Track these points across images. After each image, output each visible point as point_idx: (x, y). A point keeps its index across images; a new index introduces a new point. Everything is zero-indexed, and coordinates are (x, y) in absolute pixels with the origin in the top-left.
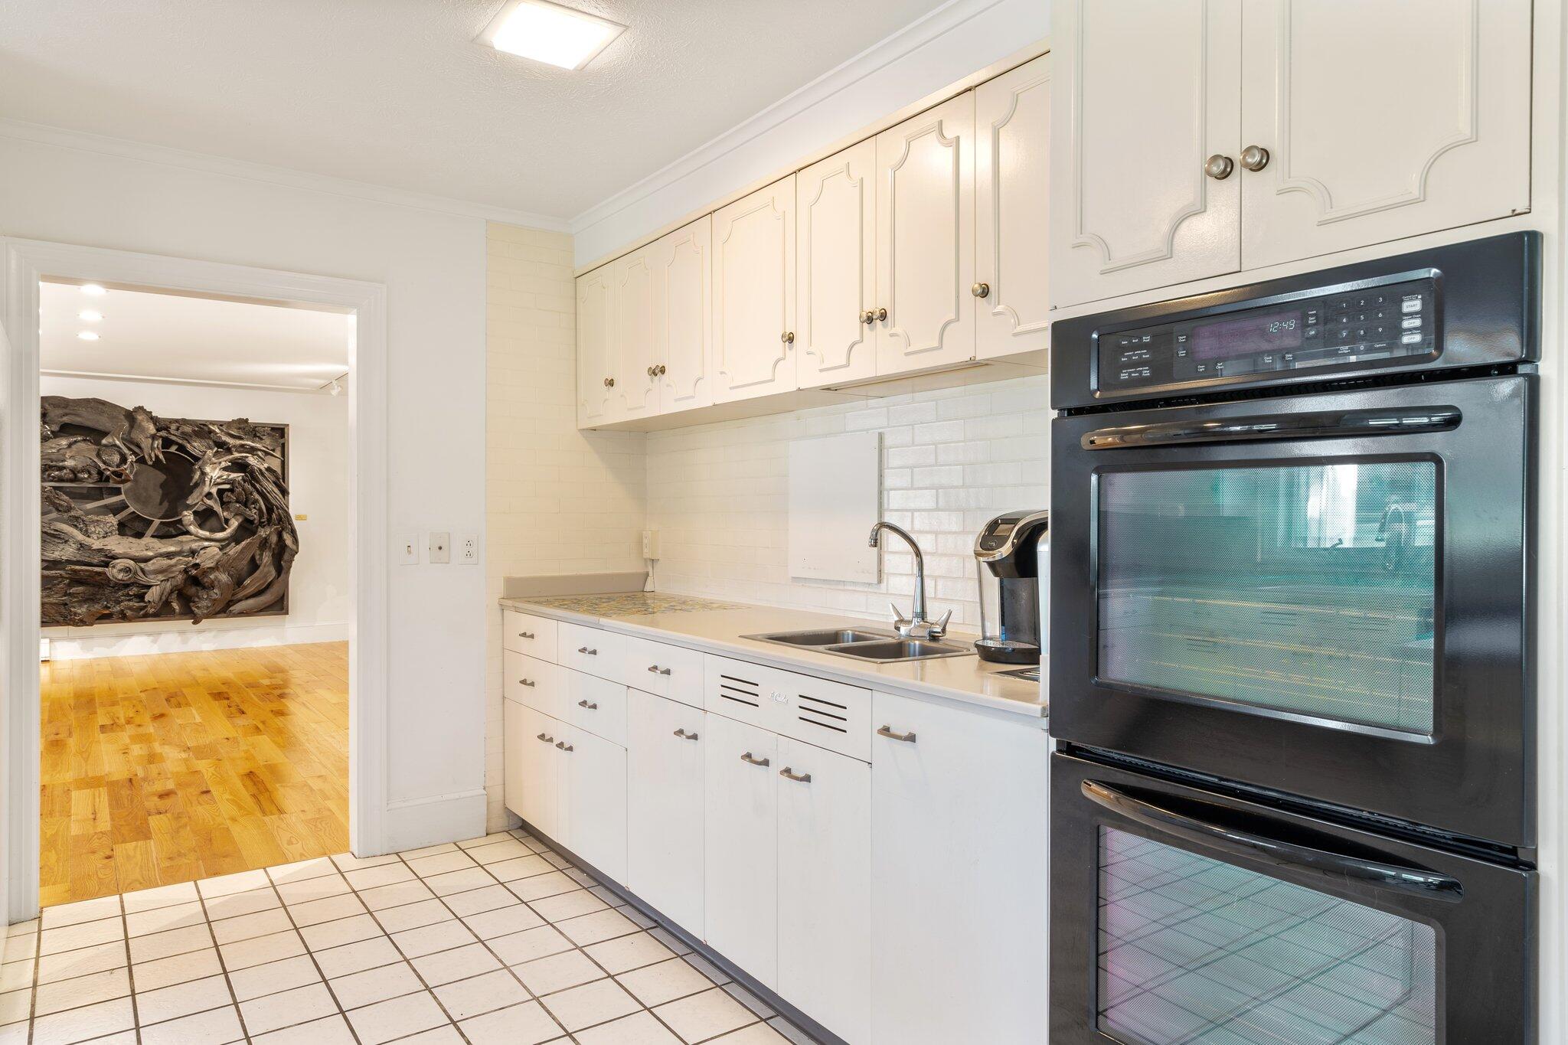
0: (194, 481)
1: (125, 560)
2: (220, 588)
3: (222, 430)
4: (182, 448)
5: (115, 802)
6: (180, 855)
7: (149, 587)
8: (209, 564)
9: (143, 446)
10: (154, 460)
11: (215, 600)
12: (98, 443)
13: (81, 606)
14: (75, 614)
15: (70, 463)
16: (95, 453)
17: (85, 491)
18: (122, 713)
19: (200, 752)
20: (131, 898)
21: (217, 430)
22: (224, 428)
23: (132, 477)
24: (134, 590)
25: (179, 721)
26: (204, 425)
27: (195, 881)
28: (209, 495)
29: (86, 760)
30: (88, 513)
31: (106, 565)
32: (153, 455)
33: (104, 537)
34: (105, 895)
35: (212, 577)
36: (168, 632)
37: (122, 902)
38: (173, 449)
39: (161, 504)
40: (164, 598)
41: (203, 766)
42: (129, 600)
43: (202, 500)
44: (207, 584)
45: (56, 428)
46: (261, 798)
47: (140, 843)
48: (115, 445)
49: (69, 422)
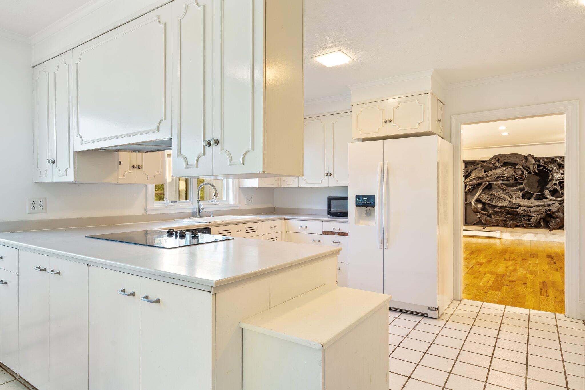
0: (549, 179)
1: (524, 207)
2: (560, 219)
3: (560, 160)
4: (545, 167)
5: (496, 279)
6: (506, 298)
7: (532, 217)
8: (555, 209)
9: (530, 168)
10: (534, 172)
11: (558, 223)
12: (515, 168)
13: (510, 222)
14: (508, 224)
15: (506, 175)
16: (513, 171)
17: (512, 184)
18: (513, 256)
19: (530, 272)
20: (485, 304)
21: (558, 160)
22: (562, 159)
23: (525, 179)
24: (527, 218)
25: (530, 262)
26: (554, 158)
27: (506, 306)
28: (555, 184)
29: (495, 267)
30: (512, 191)
31: (517, 208)
32: (534, 171)
33: (517, 199)
34: (480, 301)
35: (556, 214)
36: (540, 233)
37: (483, 304)
38: (541, 168)
39: (538, 188)
40: (538, 221)
41: (530, 277)
42: (525, 221)
43: (553, 186)
44: (554, 217)
45: (502, 164)
46: (543, 290)
47: (497, 292)
48: (520, 168)
49: (506, 162)
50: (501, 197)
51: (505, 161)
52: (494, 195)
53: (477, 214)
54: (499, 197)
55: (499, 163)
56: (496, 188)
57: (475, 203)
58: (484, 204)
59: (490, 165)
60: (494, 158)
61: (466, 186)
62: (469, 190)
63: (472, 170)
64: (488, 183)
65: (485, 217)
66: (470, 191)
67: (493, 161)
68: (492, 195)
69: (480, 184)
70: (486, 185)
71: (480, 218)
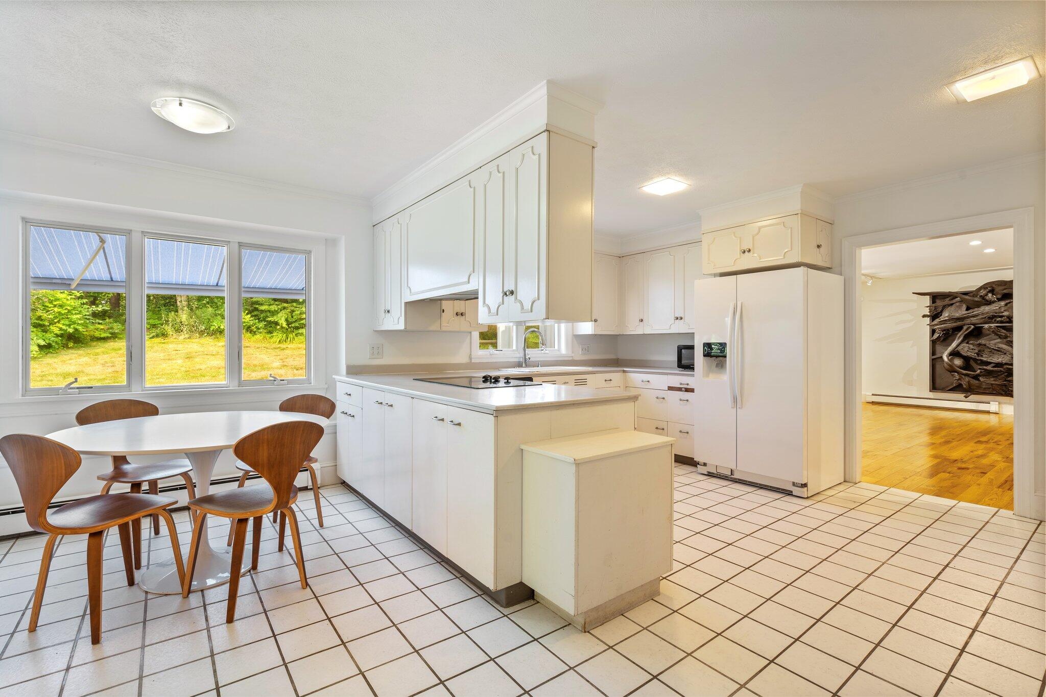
15: (1006, 314)
20: (893, 490)
34: (885, 486)
37: (888, 489)
45: (999, 296)
49: (1008, 292)
50: (997, 349)
51: (1005, 291)
52: (985, 345)
53: (953, 375)
54: (993, 349)
55: (993, 294)
56: (989, 334)
57: (950, 357)
58: (966, 359)
59: (976, 299)
60: (984, 287)
61: (933, 332)
62: (939, 337)
63: (944, 307)
64: (972, 327)
65: (967, 379)
66: (940, 339)
67: (981, 291)
68: (980, 345)
69: (959, 329)
70: (970, 329)
71: (959, 381)
